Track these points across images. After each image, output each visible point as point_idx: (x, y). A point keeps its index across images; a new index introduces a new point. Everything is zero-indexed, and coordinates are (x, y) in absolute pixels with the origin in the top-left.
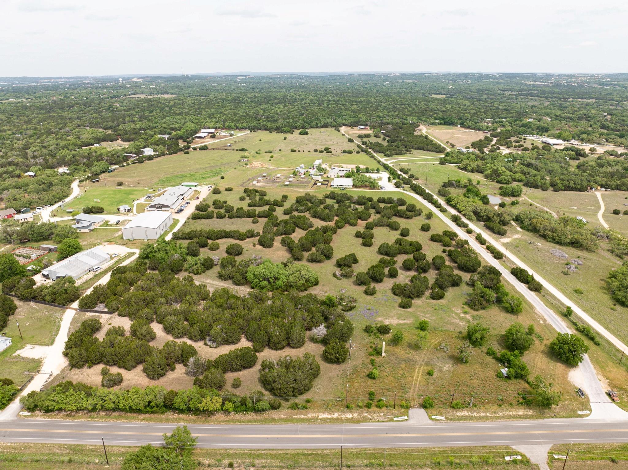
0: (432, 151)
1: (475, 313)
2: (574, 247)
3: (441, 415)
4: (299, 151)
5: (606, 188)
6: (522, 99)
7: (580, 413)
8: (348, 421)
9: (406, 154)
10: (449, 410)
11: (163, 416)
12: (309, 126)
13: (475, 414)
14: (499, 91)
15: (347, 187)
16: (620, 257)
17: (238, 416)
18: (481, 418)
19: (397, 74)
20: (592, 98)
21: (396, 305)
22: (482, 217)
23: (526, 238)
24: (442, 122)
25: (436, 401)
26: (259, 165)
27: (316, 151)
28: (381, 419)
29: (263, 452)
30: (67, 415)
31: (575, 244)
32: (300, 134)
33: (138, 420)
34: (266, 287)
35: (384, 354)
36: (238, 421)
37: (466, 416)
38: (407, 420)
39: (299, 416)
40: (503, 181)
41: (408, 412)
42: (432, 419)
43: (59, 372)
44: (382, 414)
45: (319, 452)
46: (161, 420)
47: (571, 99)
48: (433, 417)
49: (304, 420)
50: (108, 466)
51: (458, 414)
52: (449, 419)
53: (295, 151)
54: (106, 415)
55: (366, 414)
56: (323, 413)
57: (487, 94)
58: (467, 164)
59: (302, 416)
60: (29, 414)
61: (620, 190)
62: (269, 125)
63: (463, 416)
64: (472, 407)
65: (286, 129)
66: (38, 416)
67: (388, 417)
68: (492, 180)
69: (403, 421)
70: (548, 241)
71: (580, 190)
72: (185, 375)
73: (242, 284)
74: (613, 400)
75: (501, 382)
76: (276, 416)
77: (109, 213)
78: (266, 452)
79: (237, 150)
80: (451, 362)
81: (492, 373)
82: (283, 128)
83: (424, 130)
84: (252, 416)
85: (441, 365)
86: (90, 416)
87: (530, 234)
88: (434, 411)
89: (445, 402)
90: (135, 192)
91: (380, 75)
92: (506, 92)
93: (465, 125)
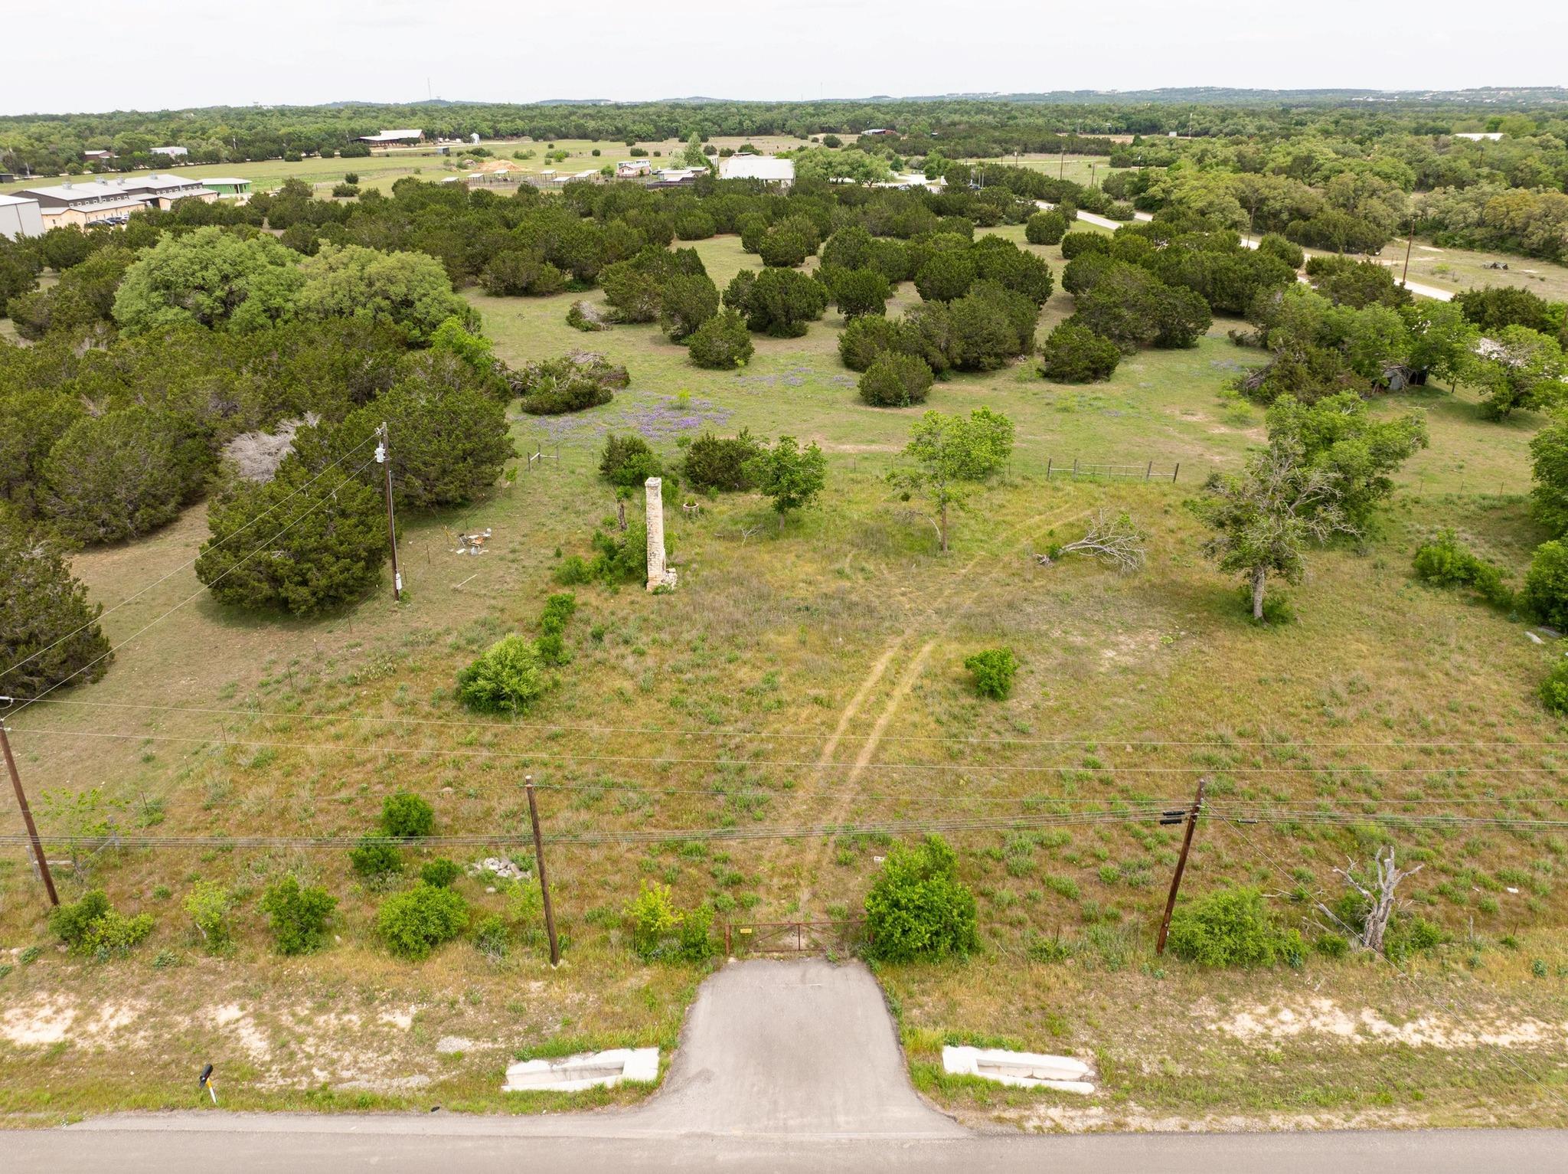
13: (1428, 1034)
21: (846, 396)
24: (1122, 126)
25: (1007, 891)
26: (502, 167)
28: (363, 1075)
35: (657, 572)
37: (1334, 1053)
38: (641, 1092)
41: (686, 998)
44: (401, 1021)
48: (958, 1061)
51: (1244, 1024)
52: (1140, 1089)
55: (225, 1017)
63: (1296, 1052)
64: (1391, 953)
67: (452, 1044)
69: (596, 1099)
85: (1077, 639)
89: (1095, 899)
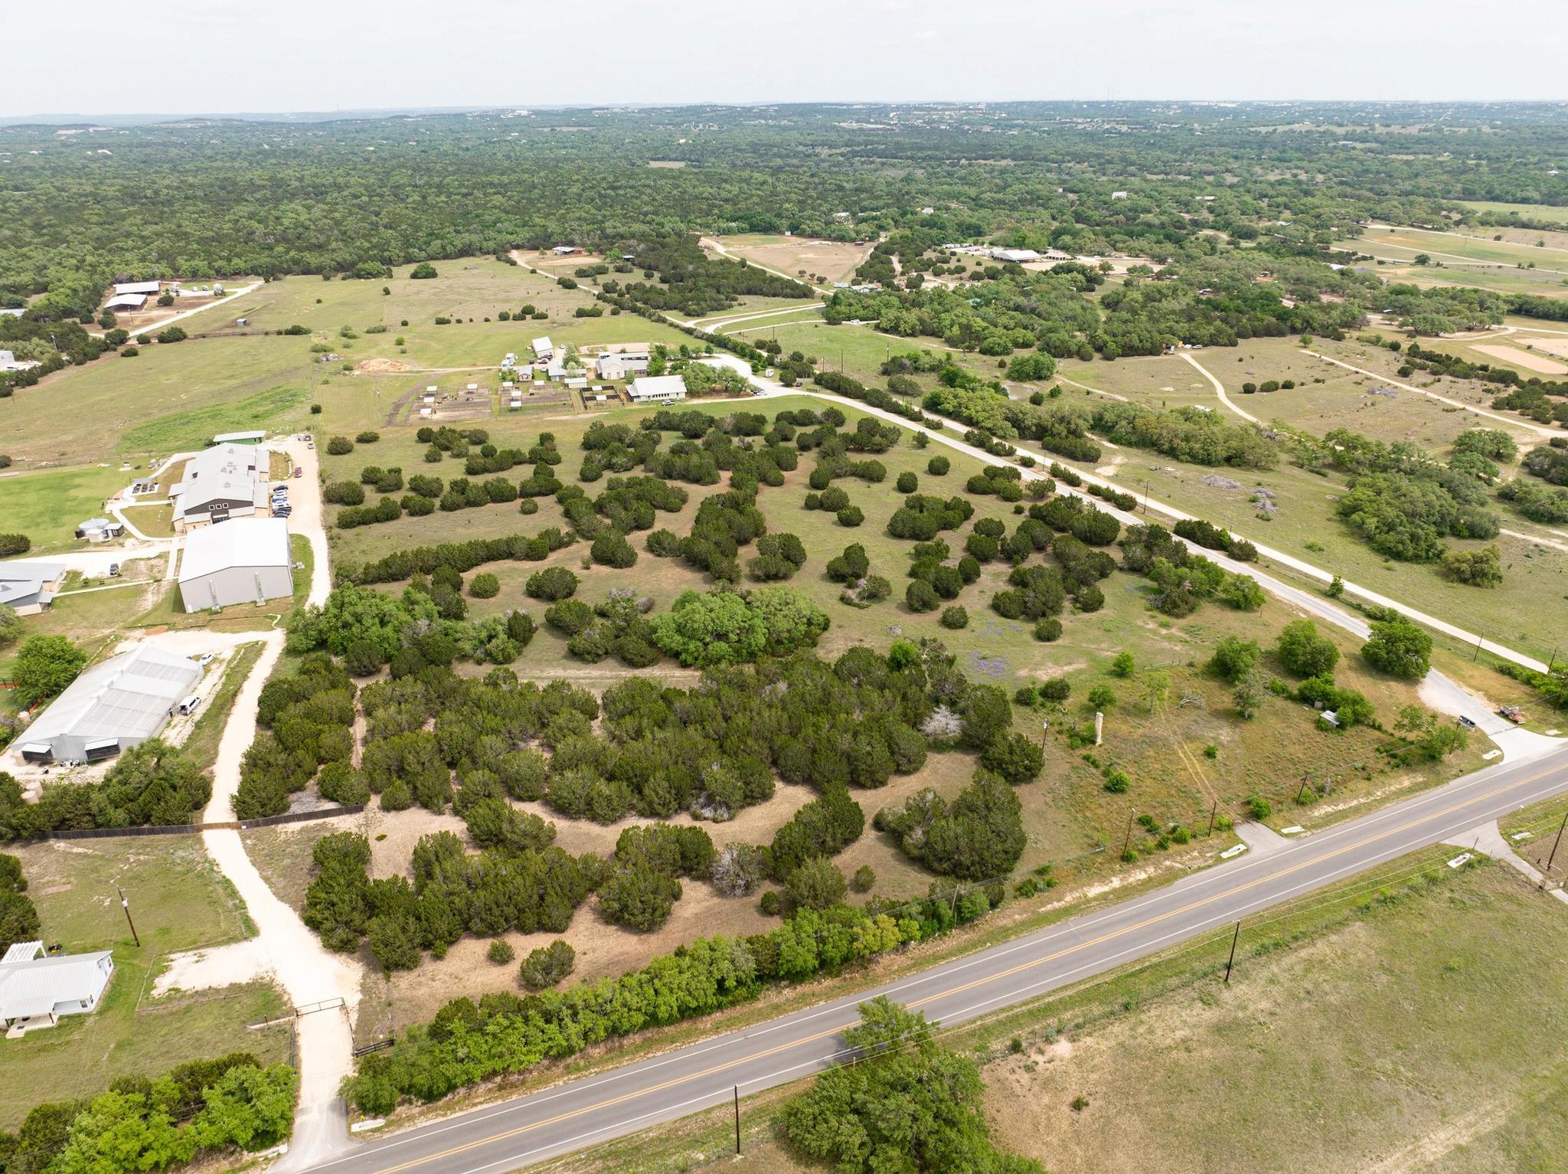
0: (786, 296)
1: (1182, 622)
2: (1233, 466)
3: (1292, 824)
4: (459, 321)
5: (1193, 344)
6: (862, 163)
7: (1487, 757)
8: (1148, 884)
9: (731, 306)
10: (1298, 811)
11: (760, 1005)
12: (423, 254)
13: (1341, 807)
14: (801, 148)
15: (674, 397)
16: (1318, 473)
17: (930, 948)
18: (1356, 811)
19: (524, 113)
20: (1004, 157)
21: (1029, 638)
22: (1029, 428)
23: (1136, 461)
24: (745, 226)
25: (1263, 801)
26: (383, 367)
27: (504, 317)
28: (1200, 863)
29: (1051, 999)
30: (501, 1088)
31: (1233, 460)
32: (414, 276)
33: (704, 1032)
34: (723, 657)
35: (1099, 741)
36: (936, 958)
37: (1333, 814)
38: (1247, 851)
39: (1049, 907)
40: (997, 348)
41: (1236, 835)
42: (1287, 836)
43: (359, 996)
44: (1196, 854)
45: (1155, 960)
46: (762, 1015)
47: (963, 161)
48: (1284, 831)
49: (1067, 912)
50: (740, 1157)
52: (1310, 828)
53: (448, 322)
54: (609, 1051)
55: (1168, 863)
56: (1090, 885)
57: (781, 156)
58: (898, 319)
59: (1056, 905)
60: (380, 1122)
61: (1217, 344)
62: (312, 259)
63: (1328, 815)
64: (1330, 795)
65: (369, 266)
66: (410, 1118)
67: (1209, 855)
68: (971, 349)
69: (1241, 854)
70: (1182, 461)
71: (1151, 353)
72: (716, 900)
73: (652, 662)
74: (1516, 722)
75: (1333, 739)
76: (1005, 922)
77: (52, 550)
78: (1057, 997)
79: (279, 333)
80: (1223, 723)
81: (1309, 728)
82: (360, 265)
83: (718, 248)
84: (957, 937)
85: (1213, 734)
86: (567, 1067)
87: (1134, 451)
88: (1275, 819)
90: (77, 481)
91: (480, 116)
92: (818, 150)
93: (804, 231)
